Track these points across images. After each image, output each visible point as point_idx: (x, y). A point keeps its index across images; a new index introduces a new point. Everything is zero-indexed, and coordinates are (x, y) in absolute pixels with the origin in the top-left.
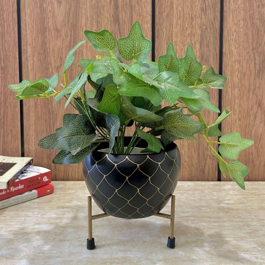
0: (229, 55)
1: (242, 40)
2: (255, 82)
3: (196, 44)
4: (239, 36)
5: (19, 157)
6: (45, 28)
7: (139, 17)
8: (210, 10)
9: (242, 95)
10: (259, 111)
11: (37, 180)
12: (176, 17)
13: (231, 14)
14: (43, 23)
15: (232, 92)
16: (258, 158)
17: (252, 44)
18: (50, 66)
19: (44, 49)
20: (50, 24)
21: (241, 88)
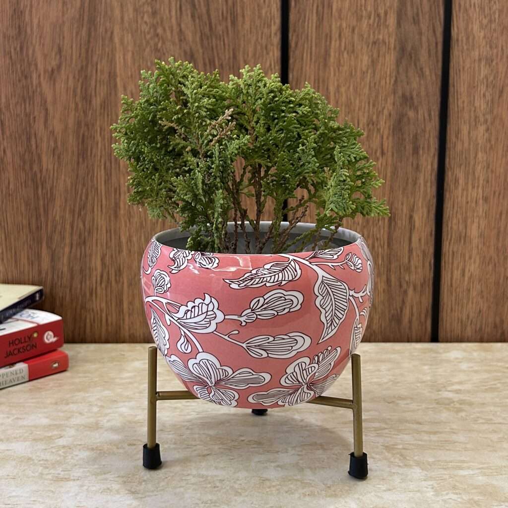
0: (466, 44)
1: (498, 7)
3: (388, 16)
9: (493, 143)
15: (471, 135)
18: (33, 67)
19: (19, 26)
21: (492, 123)
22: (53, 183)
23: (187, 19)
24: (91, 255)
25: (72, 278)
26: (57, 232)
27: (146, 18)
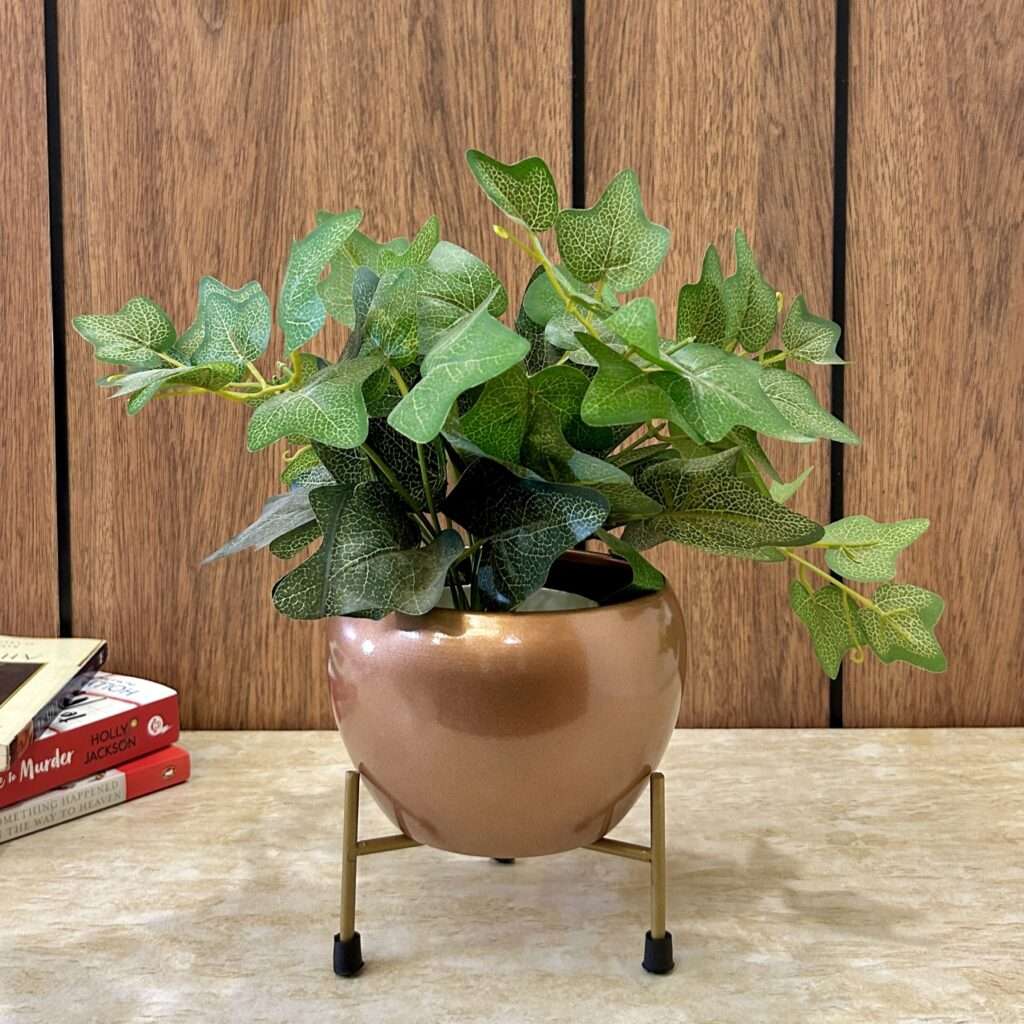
0: (872, 238)
1: (921, 178)
2: (972, 342)
3: (743, 195)
4: (907, 164)
5: (52, 637)
6: (157, 133)
7: (521, 90)
8: (798, 65)
9: (921, 394)
10: (989, 454)
11: (124, 729)
12: (667, 92)
13: (878, 84)
14: (146, 111)
15: (885, 383)
16: (987, 637)
17: (960, 197)
18: (173, 278)
19: (153, 213)
20: (177, 115)
21: (919, 364)
22: (201, 461)
23: (423, 202)
24: (260, 580)
25: (228, 619)
26: (205, 543)
27: (357, 201)
